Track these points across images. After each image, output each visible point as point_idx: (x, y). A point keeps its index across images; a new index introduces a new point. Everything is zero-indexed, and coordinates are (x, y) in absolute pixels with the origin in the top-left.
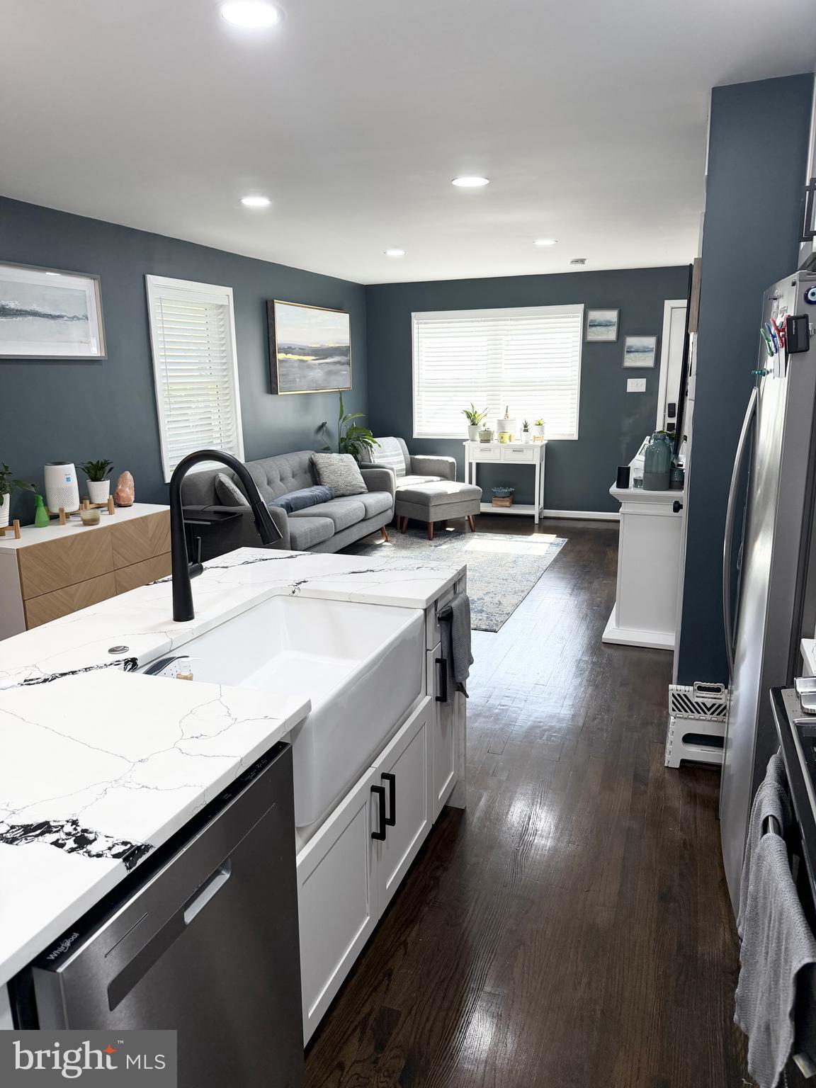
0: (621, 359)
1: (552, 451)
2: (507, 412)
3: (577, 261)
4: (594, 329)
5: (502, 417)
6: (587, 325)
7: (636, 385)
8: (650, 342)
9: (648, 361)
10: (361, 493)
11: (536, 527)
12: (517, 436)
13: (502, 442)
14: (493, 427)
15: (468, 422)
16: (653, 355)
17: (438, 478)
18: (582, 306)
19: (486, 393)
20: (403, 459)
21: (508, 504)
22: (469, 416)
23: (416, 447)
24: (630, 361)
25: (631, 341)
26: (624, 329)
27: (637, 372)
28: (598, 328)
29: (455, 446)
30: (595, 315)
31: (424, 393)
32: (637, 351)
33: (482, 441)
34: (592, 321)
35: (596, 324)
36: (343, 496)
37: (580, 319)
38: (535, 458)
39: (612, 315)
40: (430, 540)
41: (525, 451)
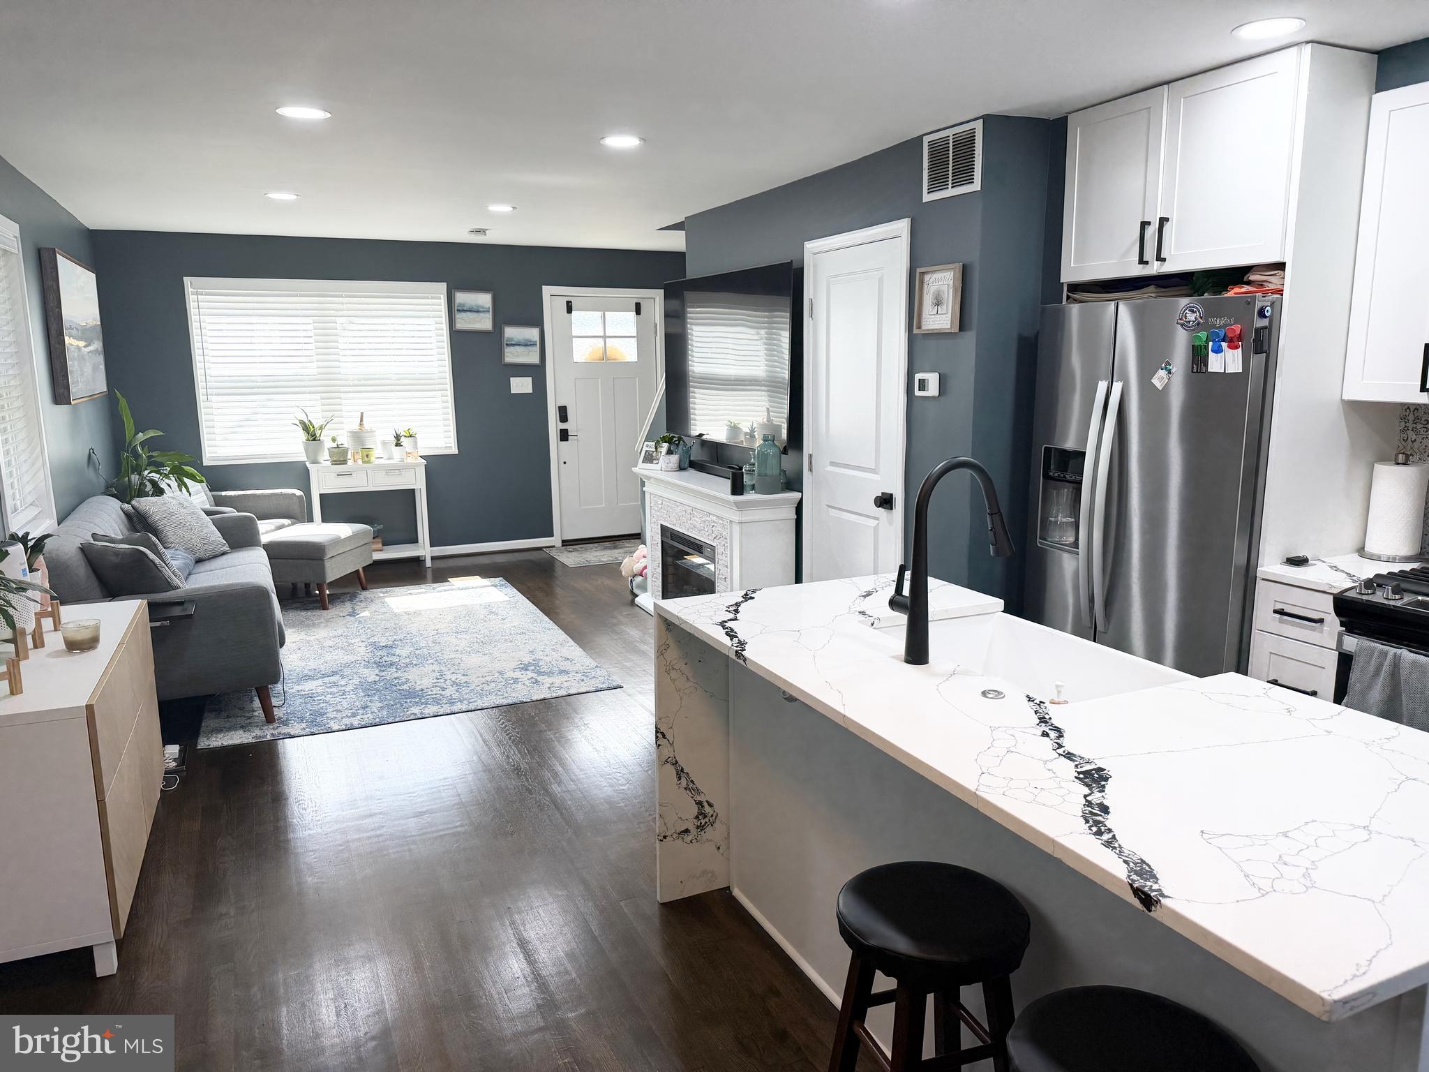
0: (500, 354)
2: (361, 420)
3: (478, 231)
4: (464, 315)
5: (356, 427)
6: (452, 310)
7: (520, 385)
8: (533, 333)
9: (532, 357)
10: (224, 554)
15: (303, 436)
16: (537, 348)
18: (443, 287)
21: (380, 546)
22: (306, 428)
24: (513, 356)
25: (511, 332)
26: (503, 316)
27: (521, 370)
28: (469, 313)
30: (462, 298)
31: (214, 398)
32: (518, 344)
33: (335, 463)
34: (460, 305)
35: (465, 308)
37: (443, 300)
38: (418, 482)
39: (485, 299)
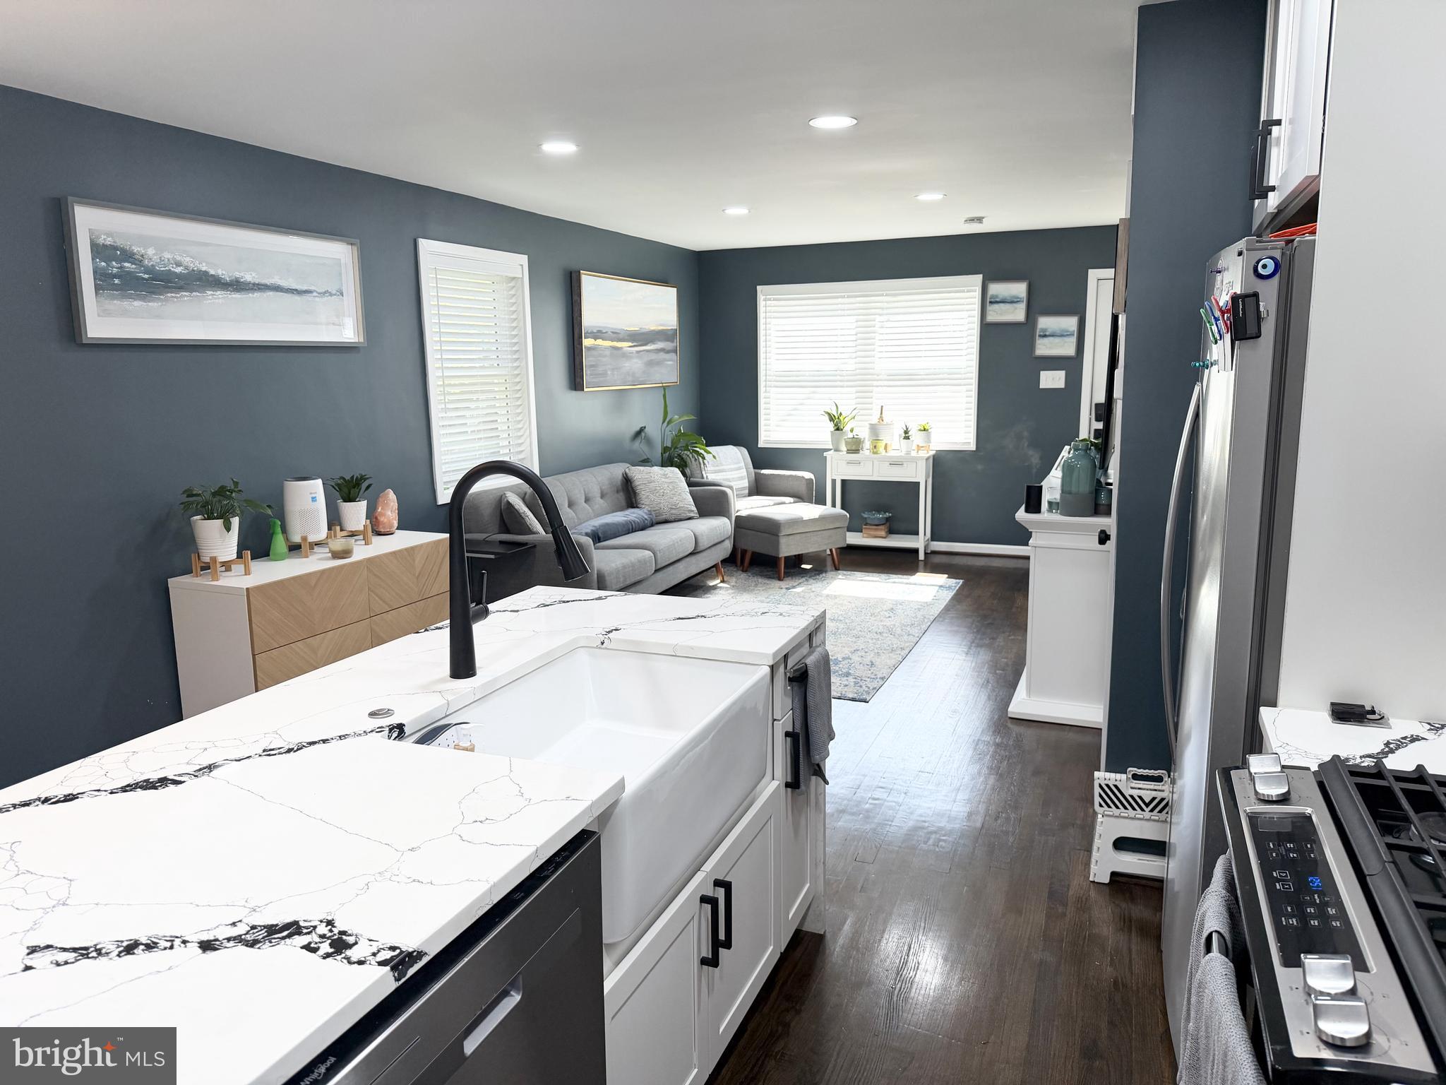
0: (1032, 346)
1: (942, 464)
2: (881, 414)
3: (972, 220)
4: (996, 306)
5: (875, 420)
6: (986, 301)
7: (1052, 380)
8: (1071, 323)
9: (1068, 349)
10: (690, 518)
11: (921, 564)
12: (894, 444)
13: (876, 453)
14: (863, 433)
15: (831, 426)
16: (1073, 340)
17: (791, 500)
18: (979, 278)
19: (854, 390)
20: (746, 474)
21: (883, 533)
22: (832, 418)
23: (762, 458)
24: (1044, 348)
25: (1045, 322)
26: (1035, 308)
27: (1053, 363)
28: (1002, 305)
29: (812, 457)
30: (996, 289)
31: (773, 390)
32: (1052, 335)
33: (849, 451)
34: (992, 297)
35: (998, 300)
36: (666, 522)
37: (978, 290)
38: (919, 474)
39: (1020, 289)
40: (780, 579)
41: (905, 465)
